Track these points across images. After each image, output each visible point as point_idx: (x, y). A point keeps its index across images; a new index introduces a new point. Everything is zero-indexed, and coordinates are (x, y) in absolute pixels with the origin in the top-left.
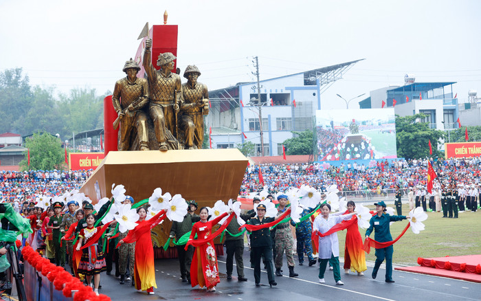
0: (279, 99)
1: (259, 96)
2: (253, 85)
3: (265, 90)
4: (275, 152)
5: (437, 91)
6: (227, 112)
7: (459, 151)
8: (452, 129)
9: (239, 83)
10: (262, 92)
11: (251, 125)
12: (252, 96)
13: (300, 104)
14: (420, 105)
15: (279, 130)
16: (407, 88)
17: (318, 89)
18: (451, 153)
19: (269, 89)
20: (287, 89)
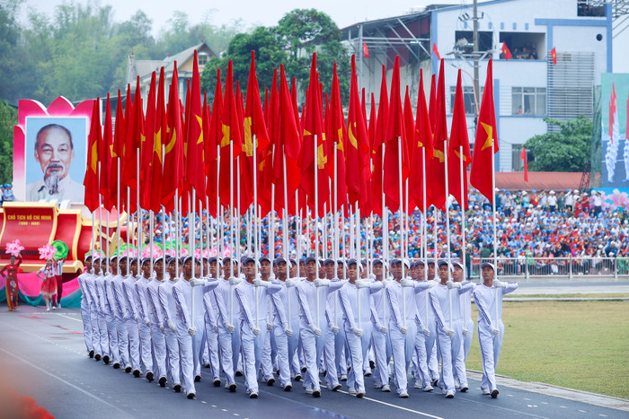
0: (522, 45)
1: (476, 36)
2: (463, 12)
3: (490, 24)
4: (506, 164)
6: (403, 71)
9: (432, 7)
10: (483, 27)
12: (459, 35)
13: (567, 57)
15: (516, 114)
17: (608, 25)
19: (497, 20)
20: (538, 22)
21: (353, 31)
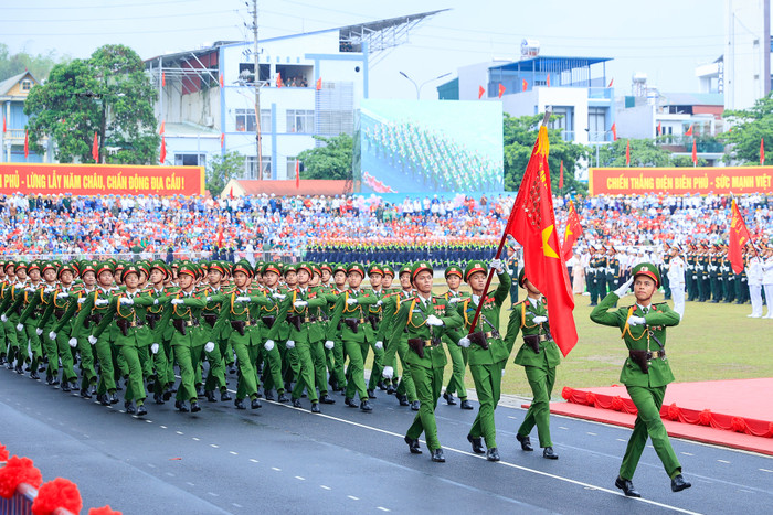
0: (293, 75)
1: (257, 67)
2: (246, 47)
3: (268, 58)
4: (282, 173)
5: (579, 73)
6: (196, 96)
7: (615, 183)
8: (601, 143)
9: (220, 43)
10: (263, 61)
11: (240, 120)
12: (243, 67)
13: (331, 86)
14: (547, 96)
15: (289, 133)
16: (526, 66)
17: (365, 59)
18: (601, 188)
19: (275, 55)
20: (308, 56)
21: (154, 63)
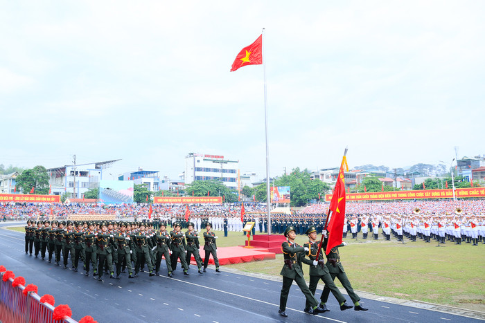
0: (83, 174)
1: (75, 172)
2: (72, 167)
4: (80, 197)
5: (152, 175)
6: (59, 178)
7: (160, 200)
8: (156, 191)
9: (66, 166)
10: (76, 170)
11: (70, 184)
12: (71, 172)
13: (93, 176)
14: (144, 180)
15: (82, 187)
16: (139, 173)
17: (101, 170)
18: (156, 201)
19: (79, 169)
20: (87, 169)
21: (49, 170)
